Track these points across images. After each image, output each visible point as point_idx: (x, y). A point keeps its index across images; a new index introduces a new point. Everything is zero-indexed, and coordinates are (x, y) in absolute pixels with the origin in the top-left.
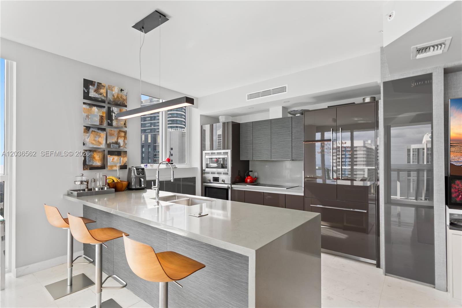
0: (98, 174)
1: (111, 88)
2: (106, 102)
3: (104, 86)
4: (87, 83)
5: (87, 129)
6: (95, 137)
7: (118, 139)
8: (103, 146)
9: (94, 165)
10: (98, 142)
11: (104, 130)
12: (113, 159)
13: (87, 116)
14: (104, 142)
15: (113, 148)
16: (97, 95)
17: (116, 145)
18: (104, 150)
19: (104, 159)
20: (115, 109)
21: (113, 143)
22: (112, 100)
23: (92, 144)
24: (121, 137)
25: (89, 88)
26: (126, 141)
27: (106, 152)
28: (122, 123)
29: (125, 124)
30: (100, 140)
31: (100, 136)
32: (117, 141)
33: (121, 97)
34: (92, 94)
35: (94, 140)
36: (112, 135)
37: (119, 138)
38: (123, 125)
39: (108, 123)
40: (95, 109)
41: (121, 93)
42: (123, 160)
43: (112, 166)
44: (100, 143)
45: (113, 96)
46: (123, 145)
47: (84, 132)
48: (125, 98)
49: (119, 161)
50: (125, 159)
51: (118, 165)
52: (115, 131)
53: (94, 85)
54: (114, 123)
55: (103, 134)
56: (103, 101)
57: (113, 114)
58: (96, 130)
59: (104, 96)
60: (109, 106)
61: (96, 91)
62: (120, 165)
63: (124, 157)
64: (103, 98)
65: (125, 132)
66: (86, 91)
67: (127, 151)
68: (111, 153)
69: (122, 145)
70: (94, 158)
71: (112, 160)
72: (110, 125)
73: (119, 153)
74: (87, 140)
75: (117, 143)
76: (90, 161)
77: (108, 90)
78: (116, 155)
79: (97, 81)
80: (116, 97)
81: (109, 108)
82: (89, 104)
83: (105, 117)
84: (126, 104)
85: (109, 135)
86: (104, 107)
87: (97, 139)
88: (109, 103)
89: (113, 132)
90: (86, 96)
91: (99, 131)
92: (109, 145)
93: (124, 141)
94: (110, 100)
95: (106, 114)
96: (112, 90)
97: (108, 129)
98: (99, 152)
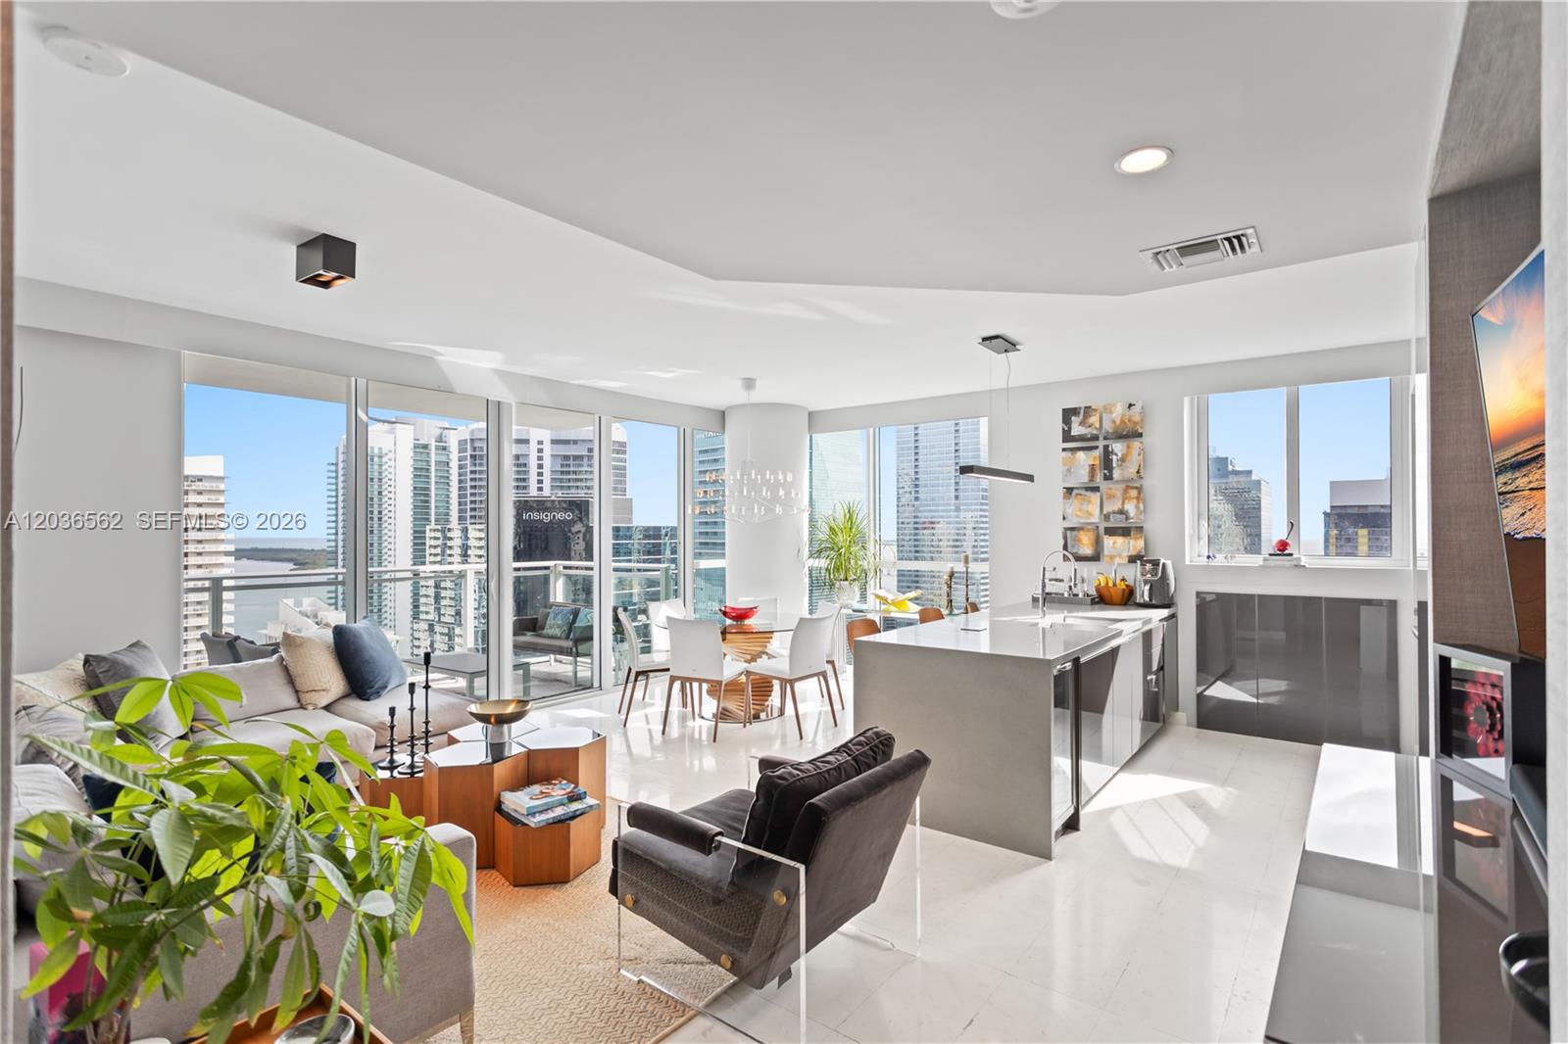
0: (1085, 569)
1: (1108, 409)
2: (1101, 438)
3: (1095, 410)
4: (1068, 414)
5: (1069, 490)
6: (1082, 504)
7: (1123, 503)
8: (1096, 518)
9: (1080, 552)
10: (1087, 511)
11: (1096, 489)
12: (1114, 543)
13: (1069, 470)
14: (1097, 511)
15: (1116, 522)
16: (1083, 428)
17: (1119, 516)
18: (1098, 527)
19: (1098, 543)
20: (1118, 447)
21: (1114, 513)
22: (1111, 431)
23: (1077, 516)
24: (1130, 499)
25: (1071, 422)
26: (1141, 506)
27: (1102, 531)
28: (1131, 470)
29: (1138, 472)
30: (1090, 508)
31: (1090, 502)
32: (1123, 508)
33: (1130, 421)
34: (1077, 430)
35: (1080, 510)
36: (1111, 497)
37: (1126, 501)
38: (1135, 476)
39: (1105, 475)
40: (1081, 455)
41: (1131, 412)
42: (1135, 545)
43: (1112, 557)
44: (1091, 514)
45: (1114, 422)
46: (1136, 514)
47: (1064, 498)
48: (1137, 418)
49: (1127, 547)
50: (1140, 544)
51: (1126, 554)
52: (1118, 489)
53: (1079, 413)
54: (1116, 474)
55: (1095, 497)
56: (1095, 438)
57: (1114, 458)
58: (1083, 492)
59: (1096, 428)
60: (1106, 442)
61: (1082, 424)
62: (1130, 554)
63: (1136, 538)
64: (1095, 432)
65: (1139, 489)
66: (1066, 429)
67: (1142, 527)
68: (1110, 532)
69: (1132, 514)
70: (1080, 541)
71: (1110, 543)
72: (1108, 478)
73: (1125, 532)
74: (1069, 511)
75: (1121, 512)
76: (1073, 546)
77: (1104, 415)
78: (1119, 535)
79: (1083, 406)
80: (1118, 423)
81: (1106, 447)
82: (1072, 450)
83: (1098, 466)
84: (1140, 431)
85: (1107, 498)
86: (1096, 447)
87: (1085, 507)
88: (1105, 438)
89: (1113, 491)
90: (1067, 437)
91: (1089, 493)
92: (1107, 517)
93: (1137, 507)
94: (1108, 432)
95: (1100, 460)
96: (1111, 412)
97: (1104, 485)
98: (1089, 530)
